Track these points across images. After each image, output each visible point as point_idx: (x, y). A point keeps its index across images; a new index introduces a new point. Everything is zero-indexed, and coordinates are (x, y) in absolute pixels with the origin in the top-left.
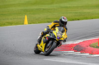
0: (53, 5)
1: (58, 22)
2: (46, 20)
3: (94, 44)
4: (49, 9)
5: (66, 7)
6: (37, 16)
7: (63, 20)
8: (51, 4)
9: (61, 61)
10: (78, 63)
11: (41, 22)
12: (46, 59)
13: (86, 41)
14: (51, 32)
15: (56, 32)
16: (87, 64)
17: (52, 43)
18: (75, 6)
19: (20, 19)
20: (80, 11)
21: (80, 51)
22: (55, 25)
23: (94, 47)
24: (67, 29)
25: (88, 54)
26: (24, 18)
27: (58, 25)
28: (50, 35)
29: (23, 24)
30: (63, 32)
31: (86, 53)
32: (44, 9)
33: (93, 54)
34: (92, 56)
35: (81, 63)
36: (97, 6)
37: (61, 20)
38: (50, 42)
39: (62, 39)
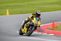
0: (24, 3)
1: (35, 14)
2: (20, 13)
3: (49, 27)
4: (22, 6)
5: (33, 4)
6: (14, 10)
7: (38, 13)
8: (23, 2)
9: (30, 38)
10: (40, 39)
11: (17, 14)
12: (20, 37)
13: (45, 25)
14: (31, 21)
15: (34, 21)
16: (45, 40)
17: (32, 28)
18: (38, 3)
19: (4, 11)
20: (41, 7)
21: (41, 32)
22: (33, 16)
23: (49, 29)
24: (40, 19)
25: (46, 34)
26: (7, 11)
27: (35, 16)
28: (30, 23)
29: (6, 15)
30: (38, 21)
31: (45, 33)
32: (19, 6)
33: (49, 34)
34: (49, 35)
35: (42, 39)
36: (51, 4)
37: (37, 13)
38: (31, 27)
39: (38, 25)
